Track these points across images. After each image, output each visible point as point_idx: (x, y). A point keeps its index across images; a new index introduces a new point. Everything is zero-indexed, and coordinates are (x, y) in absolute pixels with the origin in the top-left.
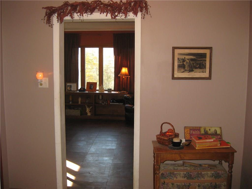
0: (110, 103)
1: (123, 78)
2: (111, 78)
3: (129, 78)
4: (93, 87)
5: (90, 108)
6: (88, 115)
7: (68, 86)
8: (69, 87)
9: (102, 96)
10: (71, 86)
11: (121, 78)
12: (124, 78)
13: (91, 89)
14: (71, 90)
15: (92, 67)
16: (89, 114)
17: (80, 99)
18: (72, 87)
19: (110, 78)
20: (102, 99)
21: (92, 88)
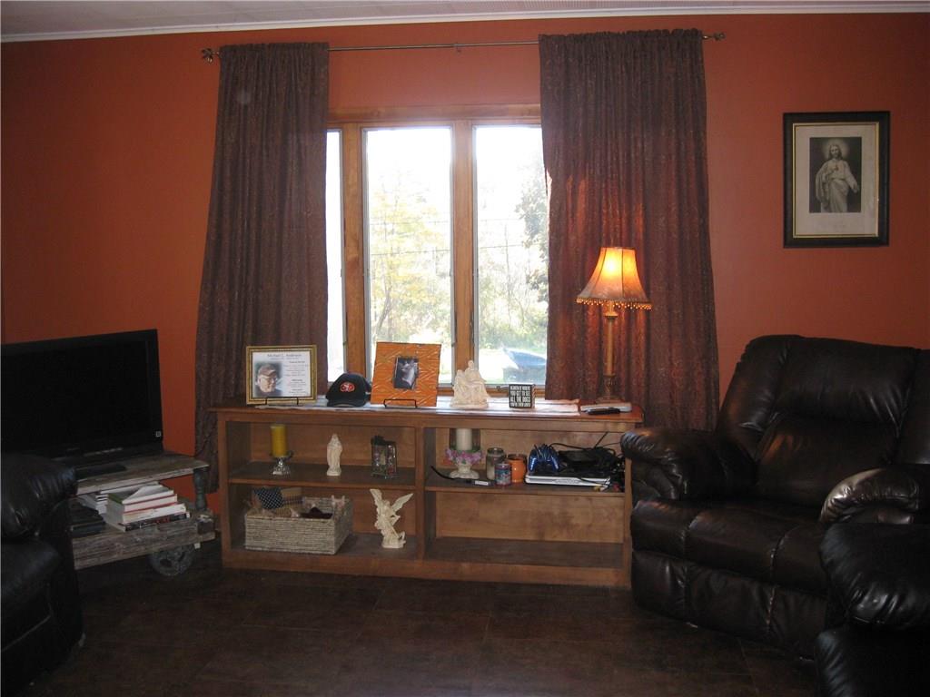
0: (524, 478)
1: (609, 314)
2: (490, 286)
3: (641, 317)
4: (416, 375)
5: (399, 505)
6: (386, 546)
7: (259, 366)
8: (263, 373)
9: (476, 434)
10: (276, 370)
11: (590, 313)
12: (610, 318)
13: (405, 386)
14: (275, 394)
15: (418, 245)
16: (393, 542)
17: (334, 451)
18: (284, 371)
19: (487, 286)
20: (476, 447)
21: (410, 380)
